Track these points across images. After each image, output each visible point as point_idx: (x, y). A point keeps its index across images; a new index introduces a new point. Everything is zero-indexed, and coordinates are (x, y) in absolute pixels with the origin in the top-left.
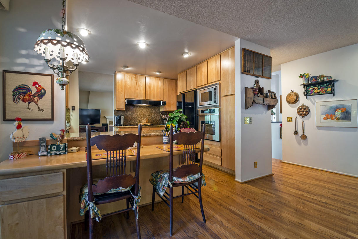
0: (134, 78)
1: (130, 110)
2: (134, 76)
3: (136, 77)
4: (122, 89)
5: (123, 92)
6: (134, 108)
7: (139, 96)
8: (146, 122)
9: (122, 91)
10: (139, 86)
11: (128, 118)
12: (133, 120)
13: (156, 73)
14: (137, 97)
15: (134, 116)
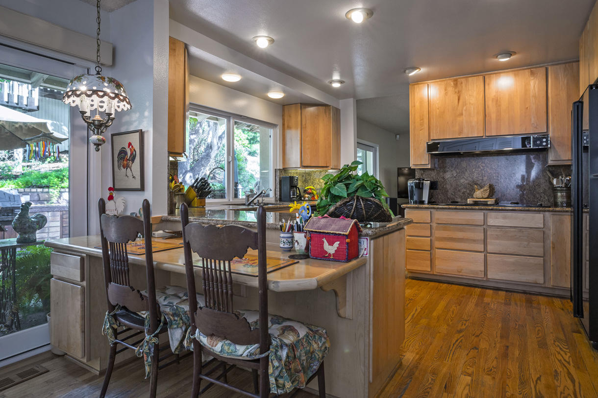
0: (451, 89)
1: (452, 167)
2: (452, 83)
3: (456, 85)
4: (423, 119)
5: (426, 126)
6: (461, 161)
7: (465, 131)
8: (486, 196)
9: (422, 124)
10: (465, 104)
11: (448, 187)
12: (459, 191)
13: (496, 60)
14: (460, 132)
15: (462, 181)
